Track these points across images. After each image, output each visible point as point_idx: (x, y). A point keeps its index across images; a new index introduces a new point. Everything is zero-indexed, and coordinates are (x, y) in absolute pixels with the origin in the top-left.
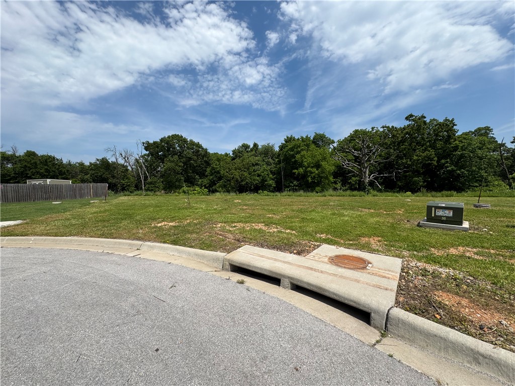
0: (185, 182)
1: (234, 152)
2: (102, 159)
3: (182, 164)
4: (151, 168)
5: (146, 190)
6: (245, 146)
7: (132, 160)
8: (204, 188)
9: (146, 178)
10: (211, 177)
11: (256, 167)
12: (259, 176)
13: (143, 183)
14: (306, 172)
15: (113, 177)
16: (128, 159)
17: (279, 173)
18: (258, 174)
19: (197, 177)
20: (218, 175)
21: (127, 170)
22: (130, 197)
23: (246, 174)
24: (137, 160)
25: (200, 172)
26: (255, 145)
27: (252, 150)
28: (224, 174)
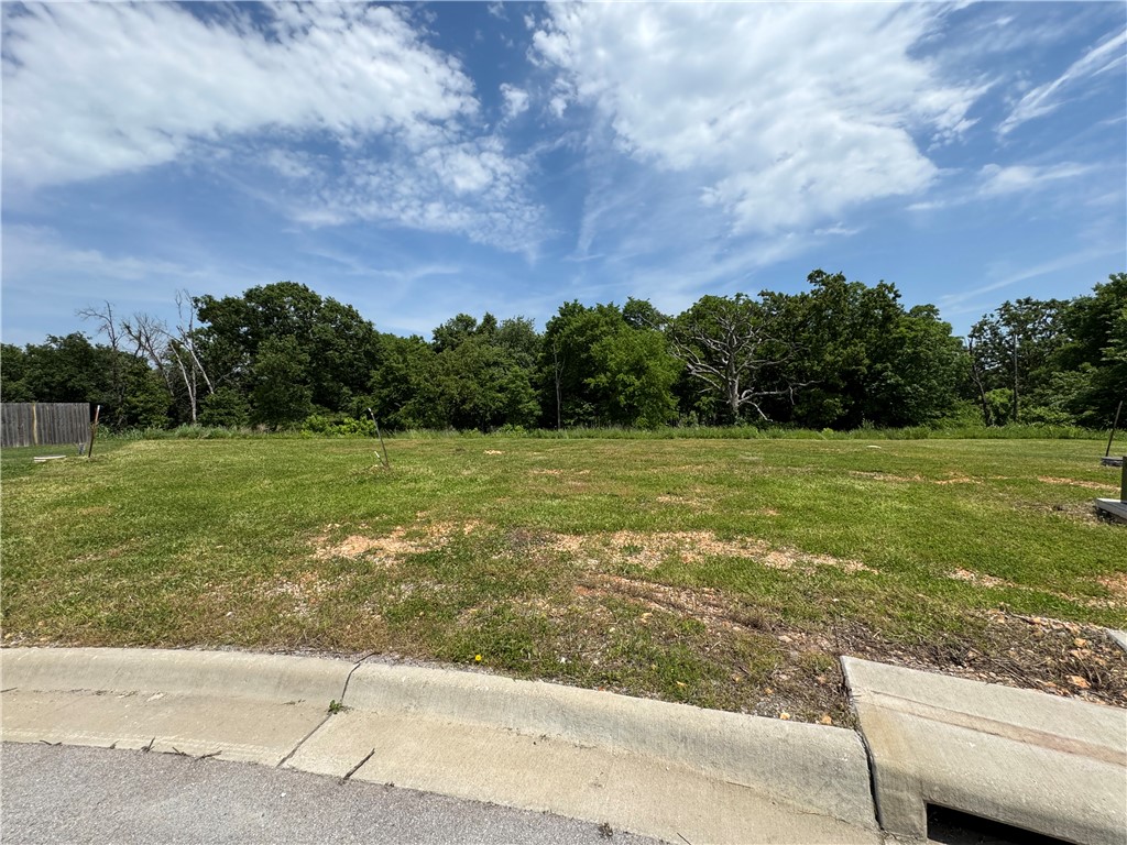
0: (314, 401)
1: (438, 333)
2: (70, 337)
3: (307, 358)
4: (217, 363)
5: (205, 424)
6: (465, 322)
7: (161, 344)
8: (365, 417)
9: (203, 390)
10: (385, 391)
11: (494, 371)
12: (502, 389)
13: (194, 405)
14: (613, 382)
15: (103, 387)
16: (148, 340)
17: (548, 384)
18: (501, 387)
19: (345, 389)
20: (404, 387)
21: (147, 369)
22: (163, 444)
23: (473, 385)
24: (175, 345)
25: (353, 379)
26: (489, 320)
27: (480, 331)
28: (418, 384)
